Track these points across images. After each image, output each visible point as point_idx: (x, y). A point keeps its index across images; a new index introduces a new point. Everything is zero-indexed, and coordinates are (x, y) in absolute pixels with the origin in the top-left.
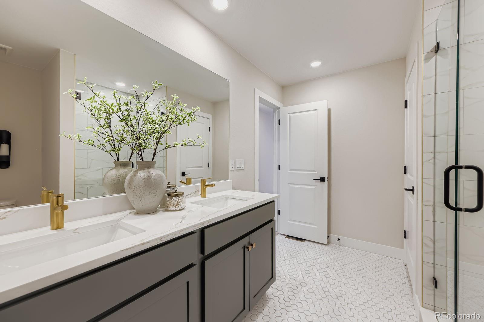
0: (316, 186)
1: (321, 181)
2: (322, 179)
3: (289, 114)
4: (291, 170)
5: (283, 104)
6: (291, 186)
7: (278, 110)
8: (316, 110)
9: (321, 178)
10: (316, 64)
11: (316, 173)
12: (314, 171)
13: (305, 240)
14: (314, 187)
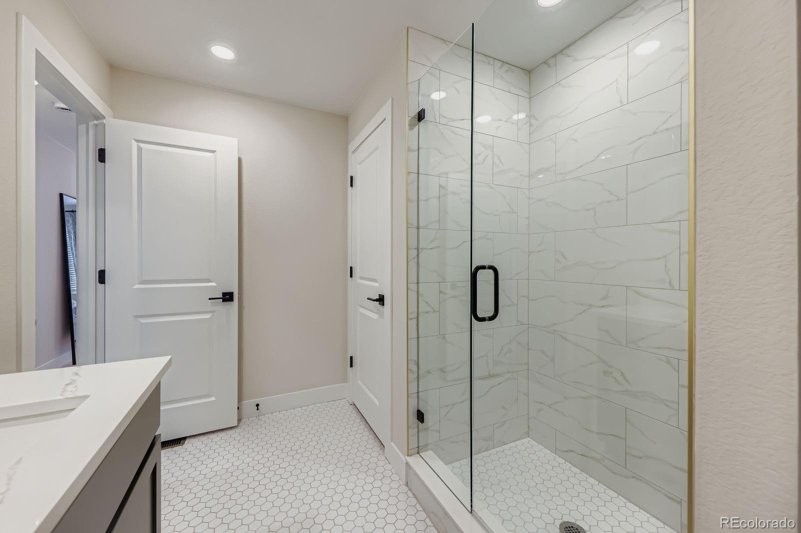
0: (213, 312)
1: (224, 300)
2: (228, 297)
3: (137, 141)
4: (143, 282)
5: (112, 110)
6: (143, 321)
7: (96, 122)
8: (214, 152)
9: (224, 294)
10: (223, 52)
11: (213, 284)
12: (209, 281)
13: (185, 438)
14: (207, 316)
